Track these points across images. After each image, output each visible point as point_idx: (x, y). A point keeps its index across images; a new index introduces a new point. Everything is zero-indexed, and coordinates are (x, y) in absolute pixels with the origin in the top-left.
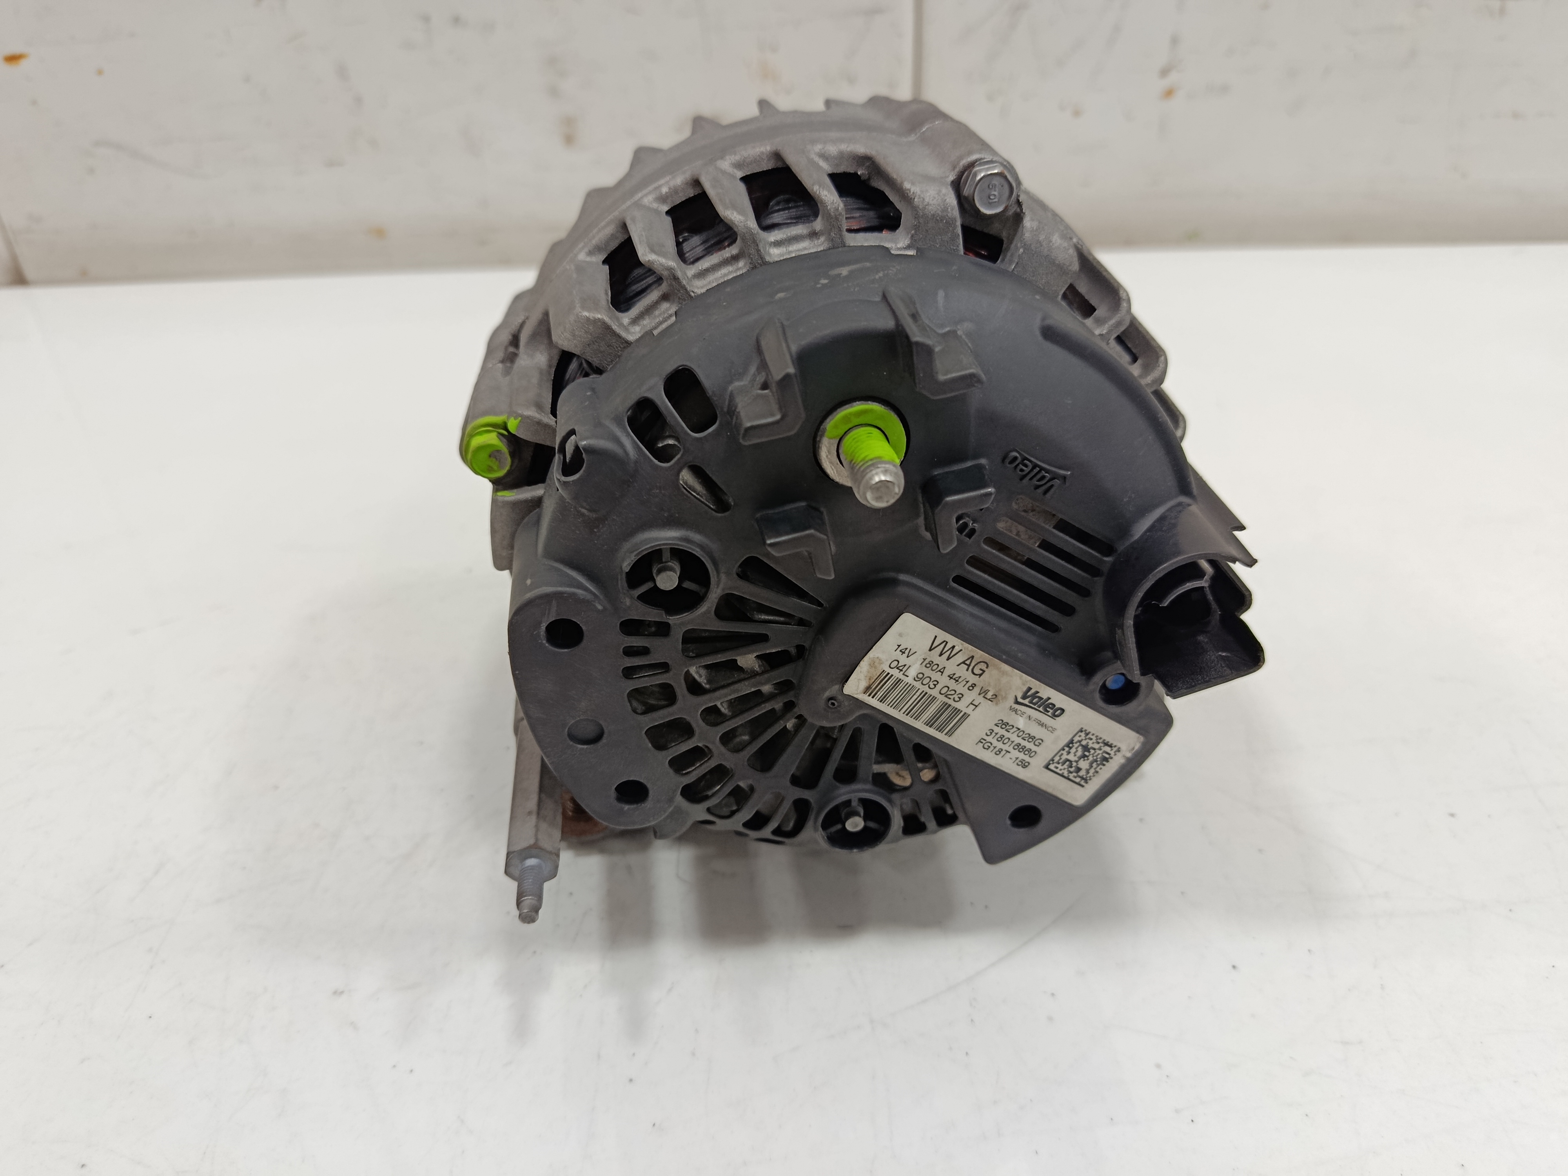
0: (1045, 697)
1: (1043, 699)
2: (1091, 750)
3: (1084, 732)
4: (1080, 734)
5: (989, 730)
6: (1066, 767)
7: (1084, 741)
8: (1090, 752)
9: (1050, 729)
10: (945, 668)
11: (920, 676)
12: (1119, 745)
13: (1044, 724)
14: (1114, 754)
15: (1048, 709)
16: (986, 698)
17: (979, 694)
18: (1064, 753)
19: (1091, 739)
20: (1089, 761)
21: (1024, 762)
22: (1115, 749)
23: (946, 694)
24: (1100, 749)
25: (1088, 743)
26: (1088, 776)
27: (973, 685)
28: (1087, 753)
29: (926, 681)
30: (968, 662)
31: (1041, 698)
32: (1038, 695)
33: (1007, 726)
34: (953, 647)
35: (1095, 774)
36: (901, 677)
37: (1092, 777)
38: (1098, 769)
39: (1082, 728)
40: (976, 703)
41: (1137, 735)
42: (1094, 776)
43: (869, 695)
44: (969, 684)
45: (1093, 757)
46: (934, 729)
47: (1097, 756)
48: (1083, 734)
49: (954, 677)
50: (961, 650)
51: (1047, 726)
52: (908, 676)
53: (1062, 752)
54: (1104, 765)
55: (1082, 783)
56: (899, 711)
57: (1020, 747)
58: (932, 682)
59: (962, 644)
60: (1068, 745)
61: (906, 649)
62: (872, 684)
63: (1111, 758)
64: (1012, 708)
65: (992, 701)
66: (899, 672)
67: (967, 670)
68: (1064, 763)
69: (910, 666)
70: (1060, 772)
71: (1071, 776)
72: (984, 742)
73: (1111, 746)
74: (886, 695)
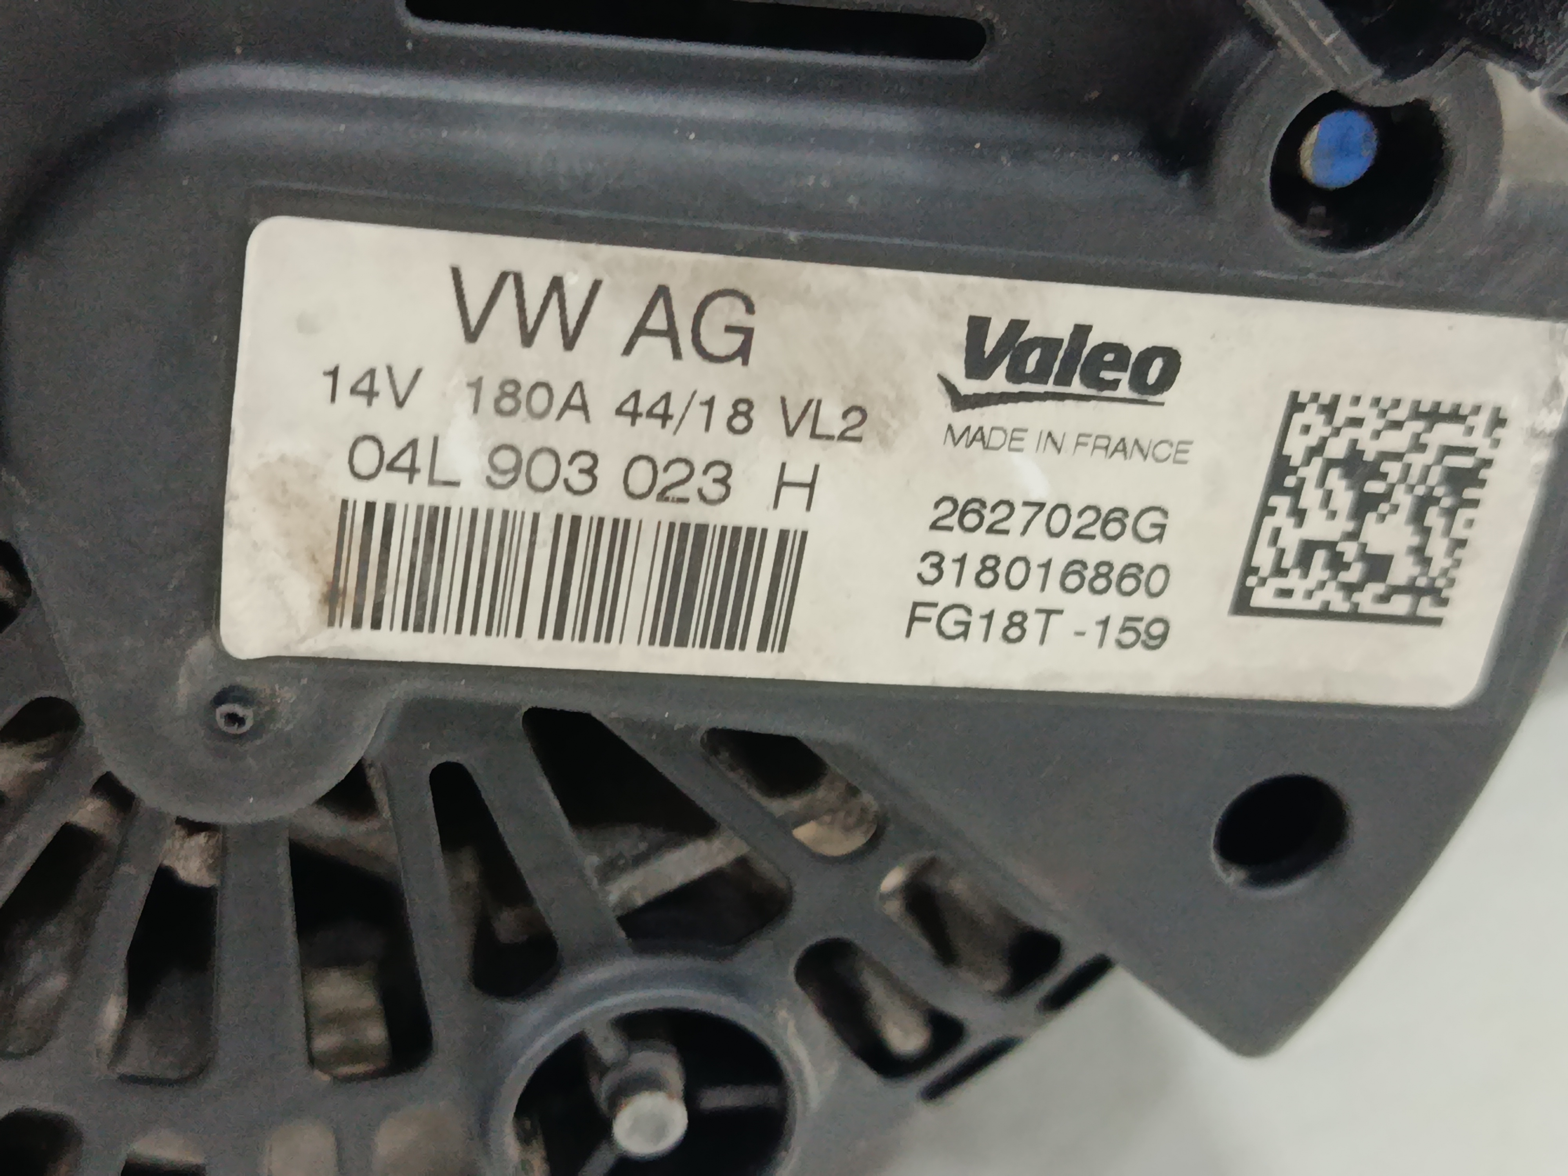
0: (1063, 331)
1: (1060, 341)
2: (1386, 467)
3: (1312, 408)
4: (1299, 419)
5: (924, 559)
6: (1326, 575)
7: (1330, 441)
8: (1384, 476)
9: (1163, 451)
10: (579, 385)
11: (506, 460)
12: (1490, 397)
13: (1130, 444)
14: (1488, 441)
15: (1108, 375)
16: (830, 437)
17: (790, 433)
18: (1281, 519)
19: (1356, 422)
20: (1404, 513)
21: (1141, 627)
22: (1481, 421)
23: (657, 489)
24: (1419, 446)
25: (1354, 442)
26: (1434, 571)
27: (743, 407)
28: (1374, 487)
29: (543, 470)
30: (658, 321)
31: (1049, 345)
32: (1027, 335)
33: (986, 512)
34: (557, 284)
35: (1459, 553)
36: (438, 497)
37: (1453, 573)
38: (1459, 531)
39: (1295, 395)
40: (798, 472)
41: (1542, 326)
42: (1458, 563)
43: (357, 623)
44: (723, 410)
45: (1411, 488)
46: (703, 645)
47: (1424, 479)
48: (1311, 415)
49: (643, 407)
50: (596, 285)
51: (1144, 444)
52: (456, 484)
53: (1269, 523)
54: (1474, 503)
55: (1426, 607)
56: (519, 634)
57: (1089, 574)
58: (571, 462)
59: (585, 257)
60: (1275, 485)
61: (372, 373)
62: (336, 577)
63: (1487, 463)
64: (958, 433)
65: (858, 439)
66: (411, 481)
67: (677, 354)
68: (1304, 561)
69: (436, 440)
70: (1314, 604)
71: (1366, 600)
72: (934, 613)
73: (1456, 416)
74: (422, 593)
